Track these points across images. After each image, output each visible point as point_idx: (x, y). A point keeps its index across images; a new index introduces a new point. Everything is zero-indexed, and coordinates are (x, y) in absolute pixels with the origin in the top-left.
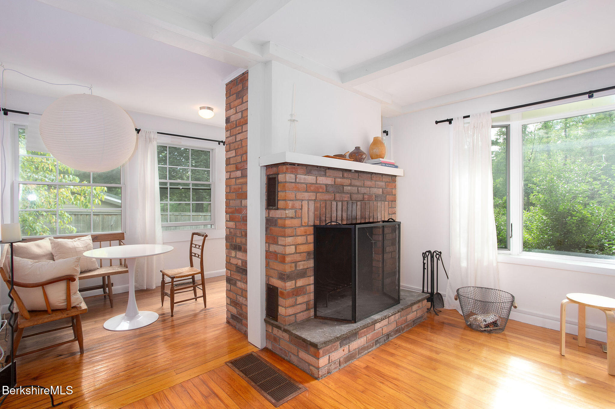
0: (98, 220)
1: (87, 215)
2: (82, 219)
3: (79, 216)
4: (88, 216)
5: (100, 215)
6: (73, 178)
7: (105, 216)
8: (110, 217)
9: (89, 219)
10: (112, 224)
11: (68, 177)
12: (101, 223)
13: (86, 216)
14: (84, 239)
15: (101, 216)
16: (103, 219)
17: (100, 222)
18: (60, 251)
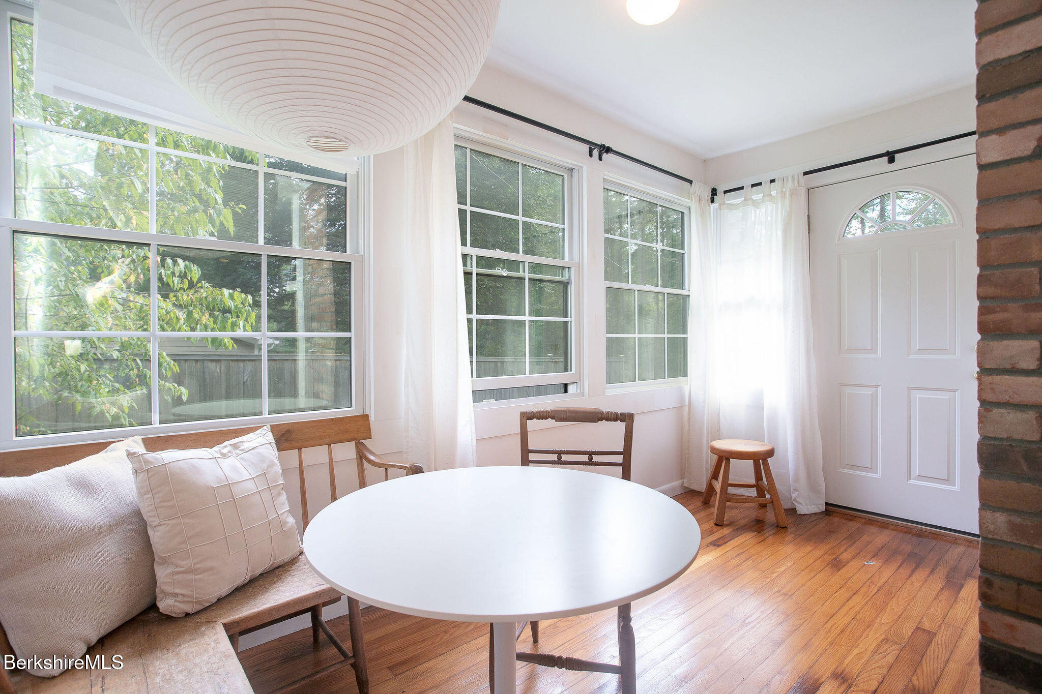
0: (219, 371)
1: (197, 361)
2: (187, 369)
3: (183, 363)
4: (199, 364)
5: (223, 361)
6: (186, 266)
7: (232, 364)
8: (241, 364)
9: (202, 369)
10: (245, 379)
11: (174, 265)
12: (224, 378)
13: (194, 364)
14: (252, 445)
15: (223, 363)
16: (228, 369)
17: (223, 375)
18: (170, 504)
